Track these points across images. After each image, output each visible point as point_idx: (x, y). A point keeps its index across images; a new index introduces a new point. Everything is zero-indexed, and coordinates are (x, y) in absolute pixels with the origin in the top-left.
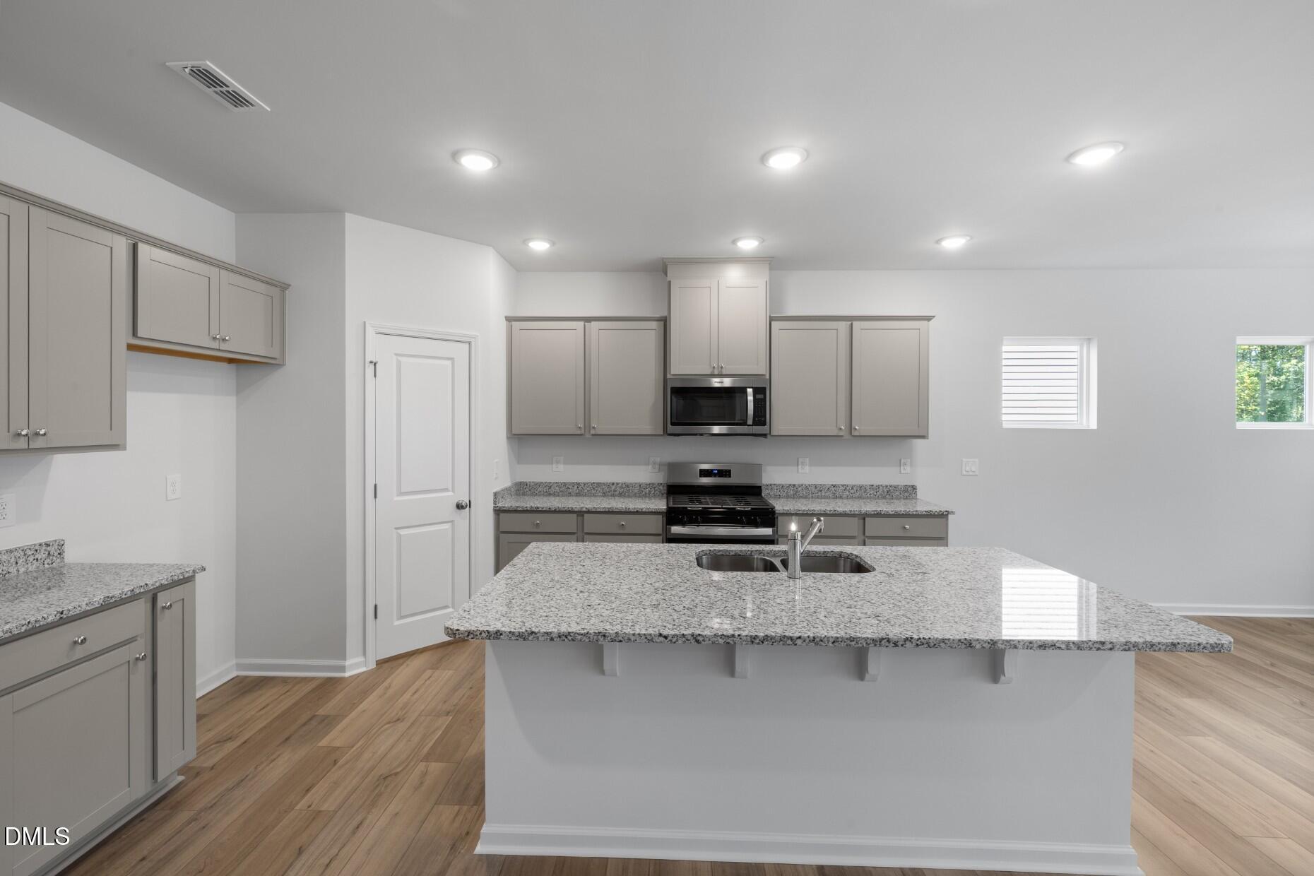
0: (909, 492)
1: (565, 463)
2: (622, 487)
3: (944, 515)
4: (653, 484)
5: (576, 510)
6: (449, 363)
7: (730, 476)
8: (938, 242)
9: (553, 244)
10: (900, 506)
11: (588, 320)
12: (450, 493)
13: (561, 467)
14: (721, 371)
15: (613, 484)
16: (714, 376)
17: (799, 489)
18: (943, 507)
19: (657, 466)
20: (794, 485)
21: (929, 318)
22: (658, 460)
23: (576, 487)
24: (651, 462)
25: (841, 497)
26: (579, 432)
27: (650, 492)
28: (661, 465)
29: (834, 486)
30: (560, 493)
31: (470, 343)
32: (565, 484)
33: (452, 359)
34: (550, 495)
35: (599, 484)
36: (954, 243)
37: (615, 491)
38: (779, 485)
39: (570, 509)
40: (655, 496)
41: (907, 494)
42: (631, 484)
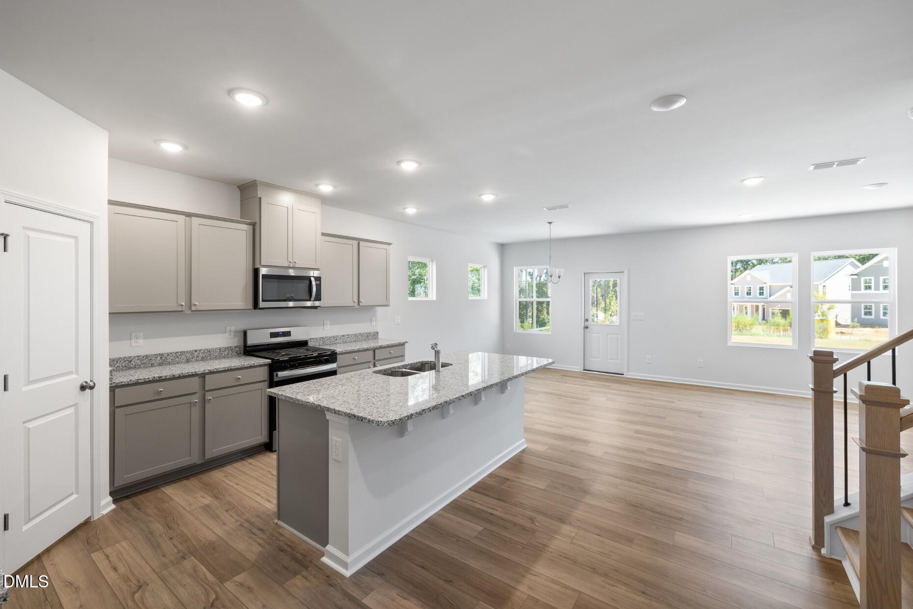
0: (375, 335)
1: (145, 338)
2: (204, 353)
3: (402, 345)
4: (231, 347)
5: (199, 373)
6: (72, 241)
7: (290, 336)
8: (404, 209)
9: (186, 147)
10: (372, 344)
11: (189, 215)
12: (74, 376)
13: (141, 342)
14: (295, 265)
15: (196, 351)
16: (289, 268)
17: (326, 339)
18: (402, 341)
19: (233, 334)
20: (323, 338)
21: (389, 244)
22: (233, 328)
23: (159, 358)
24: (227, 330)
25: (346, 342)
26: (180, 309)
27: (228, 354)
28: (235, 332)
29: (343, 336)
30: (142, 366)
31: (91, 223)
32: (147, 356)
33: (76, 238)
34: (130, 368)
35: (182, 353)
36: (411, 210)
37: (197, 356)
38: (315, 338)
39: (193, 373)
40: (232, 356)
41: (375, 337)
42: (212, 349)
